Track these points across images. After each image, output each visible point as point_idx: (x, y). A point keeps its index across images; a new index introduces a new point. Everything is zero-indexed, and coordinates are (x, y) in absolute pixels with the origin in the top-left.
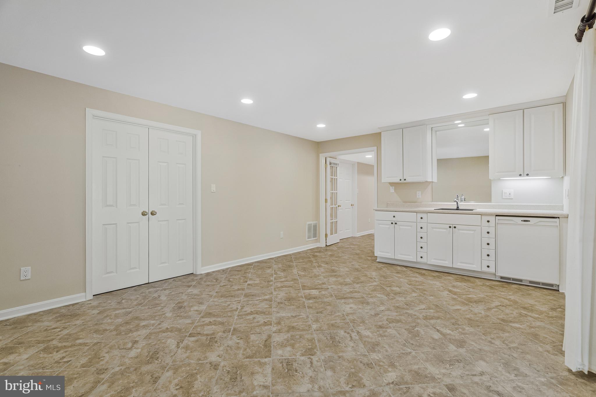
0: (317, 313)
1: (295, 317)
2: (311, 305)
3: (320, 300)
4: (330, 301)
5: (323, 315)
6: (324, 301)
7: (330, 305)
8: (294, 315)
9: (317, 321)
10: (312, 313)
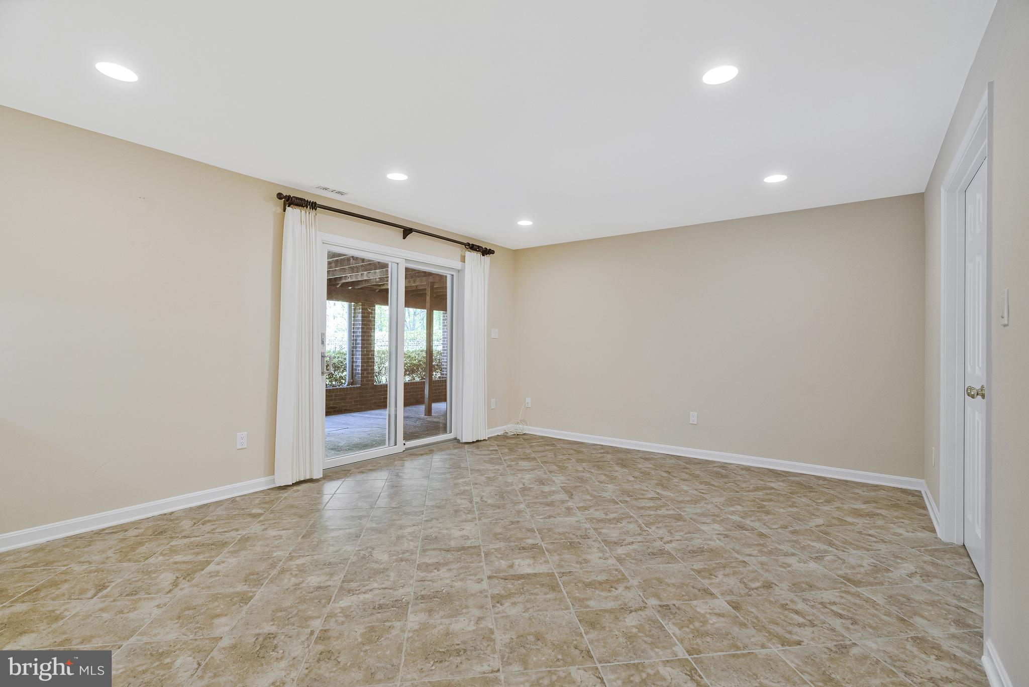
0: (518, 522)
1: (550, 517)
2: (529, 534)
3: (512, 544)
4: (493, 541)
5: (510, 518)
6: (505, 543)
7: (496, 534)
8: (552, 519)
9: (519, 512)
10: (526, 522)
